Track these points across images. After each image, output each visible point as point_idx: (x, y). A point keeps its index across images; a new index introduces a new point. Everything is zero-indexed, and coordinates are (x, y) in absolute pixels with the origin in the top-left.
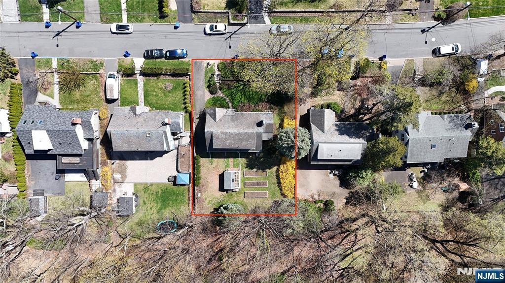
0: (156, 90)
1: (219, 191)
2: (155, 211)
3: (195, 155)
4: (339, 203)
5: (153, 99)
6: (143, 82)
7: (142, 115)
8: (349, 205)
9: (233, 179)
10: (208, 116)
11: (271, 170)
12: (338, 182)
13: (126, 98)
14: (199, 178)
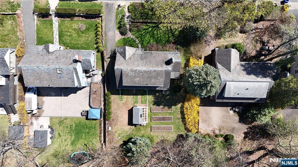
0: (70, 31)
1: (128, 125)
2: (69, 143)
3: (106, 92)
4: (238, 138)
5: (67, 39)
6: (57, 23)
7: (55, 53)
8: (247, 139)
9: (141, 115)
10: (118, 55)
11: (176, 106)
12: (237, 118)
13: (41, 37)
14: (110, 114)
